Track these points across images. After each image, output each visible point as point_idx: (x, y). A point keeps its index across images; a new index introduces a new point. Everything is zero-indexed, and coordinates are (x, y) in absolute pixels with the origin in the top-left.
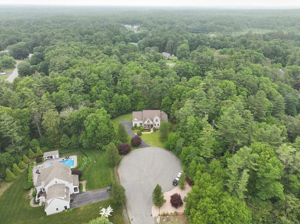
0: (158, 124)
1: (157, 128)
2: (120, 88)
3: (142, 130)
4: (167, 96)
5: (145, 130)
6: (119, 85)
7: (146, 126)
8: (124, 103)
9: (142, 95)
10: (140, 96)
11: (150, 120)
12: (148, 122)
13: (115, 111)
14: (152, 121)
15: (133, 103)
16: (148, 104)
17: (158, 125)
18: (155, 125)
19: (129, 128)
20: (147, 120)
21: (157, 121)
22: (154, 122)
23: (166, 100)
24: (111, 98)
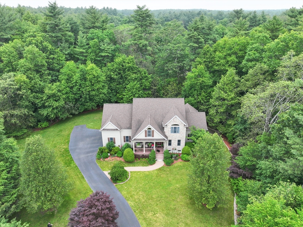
0: (179, 141)
1: (175, 152)
2: (84, 51)
3: (129, 159)
4: (200, 63)
5: (137, 159)
6: (81, 43)
7: (142, 147)
8: (88, 83)
9: (135, 66)
10: (131, 69)
11: (153, 129)
12: (149, 133)
13: (62, 103)
14: (162, 129)
15: (113, 85)
16: (150, 89)
17: (179, 144)
18: (170, 144)
19: (93, 151)
20: (146, 129)
21: (175, 130)
22: (167, 134)
23: (197, 74)
24: (58, 71)
